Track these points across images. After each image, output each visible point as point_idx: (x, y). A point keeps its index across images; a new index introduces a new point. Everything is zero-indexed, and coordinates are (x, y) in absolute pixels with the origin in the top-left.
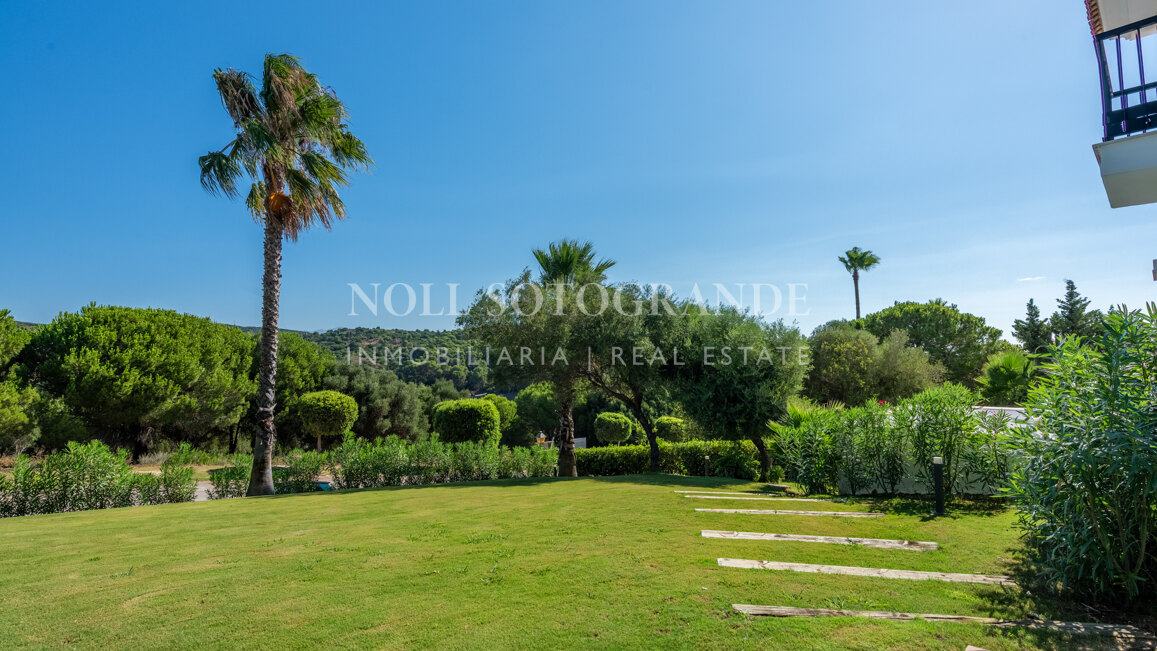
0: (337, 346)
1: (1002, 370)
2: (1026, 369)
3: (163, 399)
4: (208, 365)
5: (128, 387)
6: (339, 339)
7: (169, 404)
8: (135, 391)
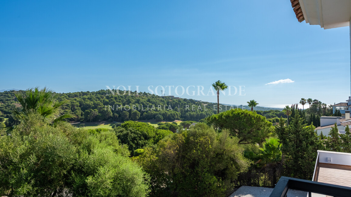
0: (9, 99)
1: (270, 145)
2: (279, 146)
6: (10, 95)
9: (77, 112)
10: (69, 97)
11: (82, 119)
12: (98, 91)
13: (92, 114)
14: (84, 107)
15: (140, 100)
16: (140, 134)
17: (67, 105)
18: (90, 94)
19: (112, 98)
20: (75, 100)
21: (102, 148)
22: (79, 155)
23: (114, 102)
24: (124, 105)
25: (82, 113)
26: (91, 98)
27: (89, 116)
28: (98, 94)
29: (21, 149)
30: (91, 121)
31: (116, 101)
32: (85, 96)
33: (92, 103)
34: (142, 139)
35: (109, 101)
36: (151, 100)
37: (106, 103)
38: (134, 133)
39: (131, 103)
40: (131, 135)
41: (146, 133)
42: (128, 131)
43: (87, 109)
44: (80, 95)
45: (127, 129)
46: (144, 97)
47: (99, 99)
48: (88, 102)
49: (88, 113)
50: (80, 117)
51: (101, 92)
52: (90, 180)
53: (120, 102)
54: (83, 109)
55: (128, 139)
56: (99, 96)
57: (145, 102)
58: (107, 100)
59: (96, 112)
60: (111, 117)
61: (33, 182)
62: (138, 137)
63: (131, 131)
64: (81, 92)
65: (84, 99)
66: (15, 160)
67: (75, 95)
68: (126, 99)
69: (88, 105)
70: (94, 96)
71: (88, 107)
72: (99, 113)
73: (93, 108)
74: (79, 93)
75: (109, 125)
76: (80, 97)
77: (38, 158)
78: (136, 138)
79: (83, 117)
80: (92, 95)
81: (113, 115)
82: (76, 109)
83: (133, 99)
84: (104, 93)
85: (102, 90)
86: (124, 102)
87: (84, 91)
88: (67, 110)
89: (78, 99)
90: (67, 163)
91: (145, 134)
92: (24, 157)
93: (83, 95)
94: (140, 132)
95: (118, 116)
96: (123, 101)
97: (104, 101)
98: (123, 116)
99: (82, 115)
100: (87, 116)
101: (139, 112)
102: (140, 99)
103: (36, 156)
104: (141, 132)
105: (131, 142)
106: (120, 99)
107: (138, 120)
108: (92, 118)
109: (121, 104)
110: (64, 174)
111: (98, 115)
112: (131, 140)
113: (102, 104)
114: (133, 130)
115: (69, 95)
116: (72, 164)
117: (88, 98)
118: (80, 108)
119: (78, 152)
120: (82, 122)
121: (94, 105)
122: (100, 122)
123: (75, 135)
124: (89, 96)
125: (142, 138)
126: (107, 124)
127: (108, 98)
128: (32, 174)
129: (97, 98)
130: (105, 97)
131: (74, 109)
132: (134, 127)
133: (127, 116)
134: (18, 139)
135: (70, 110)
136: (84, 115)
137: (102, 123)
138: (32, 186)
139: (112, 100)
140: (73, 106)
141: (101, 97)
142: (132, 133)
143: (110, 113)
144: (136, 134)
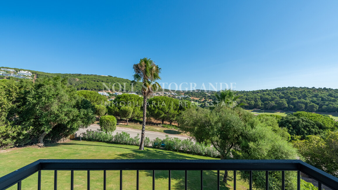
3: (161, 115)
4: (169, 108)
5: (156, 112)
7: (162, 115)
8: (157, 112)
9: (258, 103)
10: (253, 93)
11: (262, 107)
12: (275, 89)
13: (270, 104)
14: (263, 100)
15: (319, 95)
16: (313, 123)
17: (252, 98)
18: (269, 91)
19: (287, 94)
20: (257, 95)
21: (262, 127)
22: (245, 128)
23: (289, 97)
24: (300, 98)
25: (262, 104)
26: (269, 94)
27: (267, 105)
28: (275, 90)
29: (216, 119)
30: (269, 109)
31: (291, 96)
32: (264, 93)
33: (270, 97)
34: (316, 128)
35: (285, 96)
36: (334, 95)
37: (281, 98)
38: (306, 121)
39: (307, 97)
40: (303, 123)
41: (322, 123)
42: (300, 120)
43: (266, 101)
44: (261, 92)
45: (298, 118)
46: (324, 92)
47: (276, 94)
48: (267, 96)
49: (266, 104)
50: (261, 106)
51: (277, 89)
52: (251, 144)
53: (295, 96)
54: (263, 101)
55: (299, 125)
56: (275, 92)
57: (325, 96)
58: (283, 95)
59: (273, 103)
60: (286, 107)
61: (219, 136)
62: (310, 125)
63: (302, 120)
64: (262, 90)
65: (264, 94)
66: (213, 124)
67: (257, 92)
68: (302, 94)
69: (266, 98)
70: (271, 92)
71: (267, 99)
72: (275, 104)
73: (271, 101)
74: (260, 90)
75: (284, 113)
76: (261, 93)
77: (223, 125)
78: (309, 125)
79: (263, 106)
80: (270, 92)
81: (288, 106)
82: (258, 101)
83: (310, 94)
84: (280, 90)
85: (278, 88)
86: (300, 96)
87: (263, 89)
88: (251, 101)
89: (259, 95)
90: (238, 131)
91: (320, 124)
92: (216, 123)
93: (263, 92)
94: (312, 122)
95: (293, 107)
96: (298, 96)
97: (280, 96)
98: (298, 108)
99: (262, 105)
100: (266, 106)
101: (316, 105)
102: (318, 93)
103: (222, 124)
104: (314, 122)
105: (302, 128)
106: (296, 94)
107: (316, 111)
108: (270, 107)
109: (296, 98)
110: (236, 136)
111: (274, 106)
112: (302, 127)
113: (278, 98)
114: (305, 119)
115: (253, 92)
116: (241, 132)
117: (267, 94)
118: (260, 100)
119: (245, 126)
120: (262, 109)
121: (271, 99)
122: (276, 110)
123: (245, 116)
124: (267, 92)
125: (316, 126)
126: (283, 112)
127: (283, 93)
128: (219, 133)
129: (273, 94)
130: (281, 93)
131: (256, 101)
132: (306, 117)
133: (303, 107)
134: (214, 114)
135: (254, 102)
136: (264, 105)
137: (278, 111)
138: (219, 138)
139: (288, 95)
140: (256, 99)
141: (278, 93)
142: (303, 121)
143: (285, 105)
144: (308, 123)
